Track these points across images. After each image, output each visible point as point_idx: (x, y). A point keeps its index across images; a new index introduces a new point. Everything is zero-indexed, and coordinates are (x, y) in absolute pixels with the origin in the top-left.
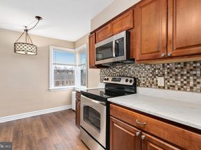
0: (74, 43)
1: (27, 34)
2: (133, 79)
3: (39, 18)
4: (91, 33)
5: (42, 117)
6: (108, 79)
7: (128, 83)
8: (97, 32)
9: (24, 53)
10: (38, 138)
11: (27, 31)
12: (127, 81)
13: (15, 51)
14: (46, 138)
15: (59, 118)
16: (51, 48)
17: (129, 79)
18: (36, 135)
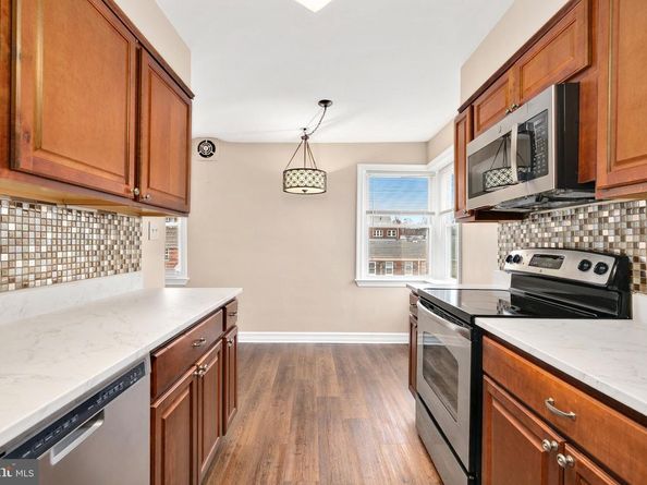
0: (427, 143)
1: (307, 146)
2: (610, 262)
3: (325, 103)
4: (461, 110)
5: (338, 350)
6: (517, 259)
7: (591, 277)
8: (476, 104)
9: (300, 190)
10: (318, 394)
11: (306, 138)
12: (584, 266)
13: (285, 187)
14: (333, 398)
15: (375, 360)
16: (362, 170)
17: (595, 260)
18: (317, 387)
